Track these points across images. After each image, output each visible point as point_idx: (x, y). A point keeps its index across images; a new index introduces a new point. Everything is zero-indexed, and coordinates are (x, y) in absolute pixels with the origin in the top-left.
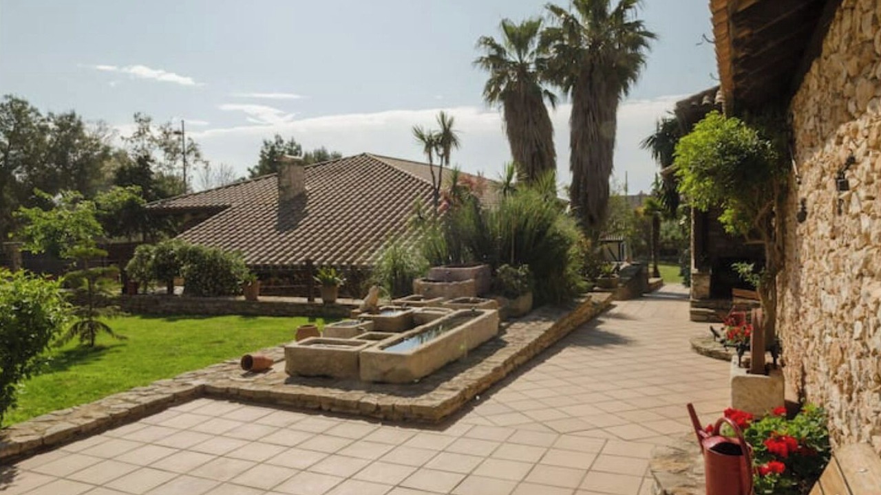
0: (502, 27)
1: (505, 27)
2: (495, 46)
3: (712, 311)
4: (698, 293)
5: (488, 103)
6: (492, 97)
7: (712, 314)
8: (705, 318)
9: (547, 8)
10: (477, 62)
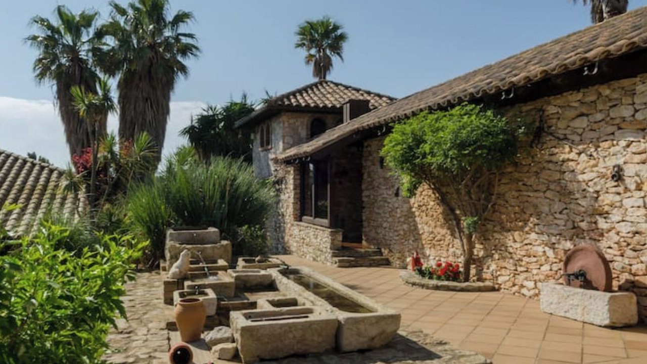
0: (56, 12)
1: (60, 12)
2: (50, 27)
3: (352, 259)
4: (334, 245)
5: (38, 79)
6: (42, 75)
7: (352, 261)
8: (347, 264)
9: (111, 5)
10: (28, 39)
